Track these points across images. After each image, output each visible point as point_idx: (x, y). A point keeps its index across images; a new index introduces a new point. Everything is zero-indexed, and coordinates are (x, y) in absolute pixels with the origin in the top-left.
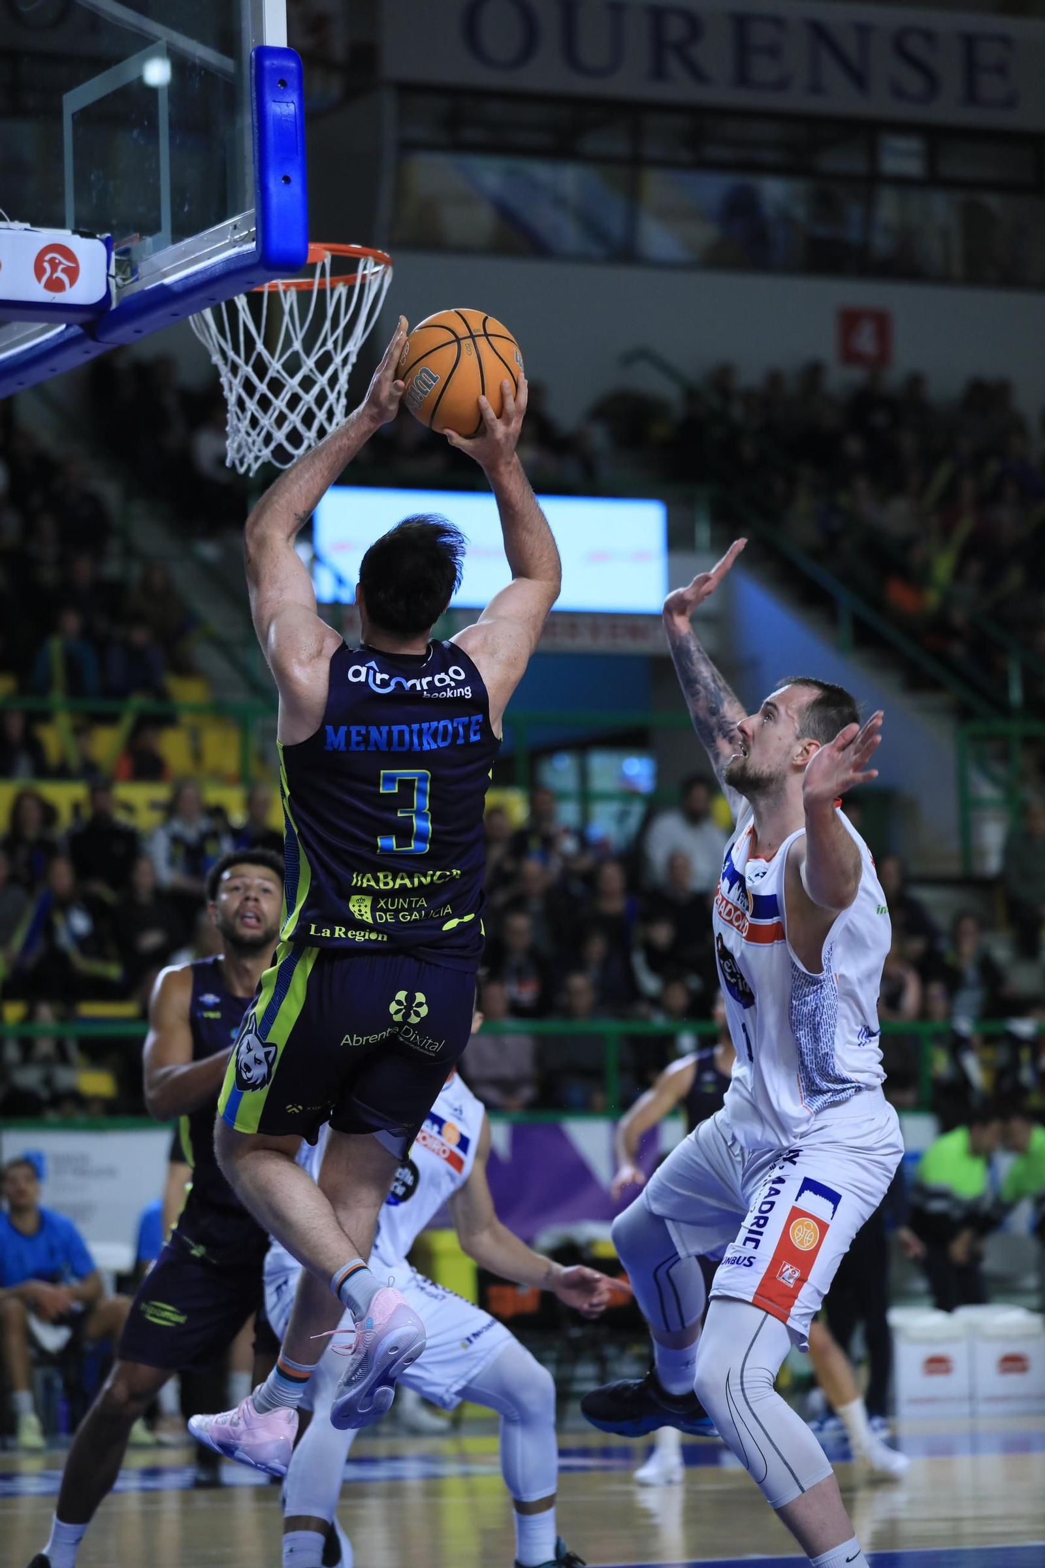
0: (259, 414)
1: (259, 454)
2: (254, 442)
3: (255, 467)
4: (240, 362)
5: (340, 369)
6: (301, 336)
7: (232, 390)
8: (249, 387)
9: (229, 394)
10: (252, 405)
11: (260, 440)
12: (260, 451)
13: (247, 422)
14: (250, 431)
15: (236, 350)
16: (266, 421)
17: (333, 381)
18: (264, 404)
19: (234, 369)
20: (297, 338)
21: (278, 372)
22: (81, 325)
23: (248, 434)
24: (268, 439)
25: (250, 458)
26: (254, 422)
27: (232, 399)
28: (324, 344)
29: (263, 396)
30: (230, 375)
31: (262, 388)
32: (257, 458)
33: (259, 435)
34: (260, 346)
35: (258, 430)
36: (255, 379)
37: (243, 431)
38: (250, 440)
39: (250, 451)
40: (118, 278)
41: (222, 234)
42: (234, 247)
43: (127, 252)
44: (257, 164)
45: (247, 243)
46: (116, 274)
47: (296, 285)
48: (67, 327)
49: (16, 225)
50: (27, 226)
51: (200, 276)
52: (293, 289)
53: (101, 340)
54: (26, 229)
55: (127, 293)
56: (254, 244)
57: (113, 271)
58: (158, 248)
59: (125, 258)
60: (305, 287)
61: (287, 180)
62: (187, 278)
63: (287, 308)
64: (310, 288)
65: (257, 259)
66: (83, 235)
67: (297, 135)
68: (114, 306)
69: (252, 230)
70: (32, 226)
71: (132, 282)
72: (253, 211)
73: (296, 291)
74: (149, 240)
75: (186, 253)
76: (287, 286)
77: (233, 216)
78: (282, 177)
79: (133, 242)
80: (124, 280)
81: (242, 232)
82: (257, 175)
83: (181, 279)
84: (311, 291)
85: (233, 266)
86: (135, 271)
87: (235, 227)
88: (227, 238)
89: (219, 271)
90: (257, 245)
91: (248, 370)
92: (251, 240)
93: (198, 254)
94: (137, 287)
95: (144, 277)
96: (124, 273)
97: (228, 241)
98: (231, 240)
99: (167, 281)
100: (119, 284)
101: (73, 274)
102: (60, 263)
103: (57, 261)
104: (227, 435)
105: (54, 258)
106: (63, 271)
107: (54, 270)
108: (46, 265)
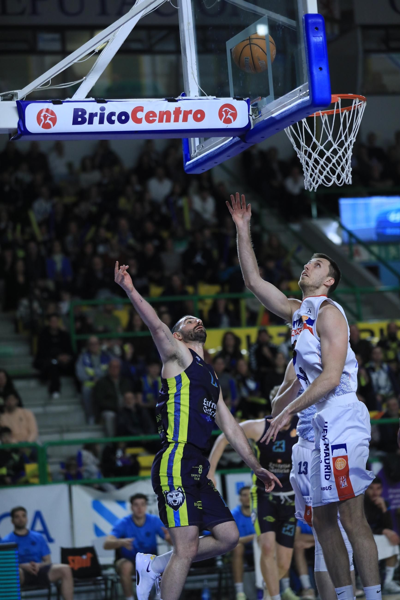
3: (316, 187)
6: (331, 133)
7: (303, 159)
9: (302, 161)
17: (345, 153)
20: (330, 135)
21: (322, 149)
22: (239, 137)
25: (313, 185)
27: (304, 163)
28: (340, 138)
32: (316, 184)
40: (253, 116)
41: (295, 94)
42: (300, 99)
43: (256, 105)
44: (308, 63)
45: (306, 96)
46: (252, 114)
47: (327, 113)
48: (233, 138)
49: (210, 97)
50: (215, 97)
51: (287, 112)
52: (326, 114)
53: (247, 142)
54: (214, 99)
55: (257, 122)
56: (309, 97)
57: (251, 113)
58: (269, 102)
59: (256, 107)
60: (330, 113)
61: (321, 69)
62: (282, 113)
63: (323, 122)
64: (332, 113)
65: (310, 103)
66: (238, 99)
67: (324, 50)
68: (252, 127)
69: (307, 91)
70: (216, 97)
71: (259, 117)
72: (307, 83)
73: (327, 115)
74: (265, 99)
75: (280, 103)
76: (323, 113)
77: (299, 86)
78: (319, 68)
79: (258, 101)
80: (256, 116)
81: (303, 92)
82: (308, 68)
83: (279, 114)
84: (333, 115)
85: (300, 107)
86: (260, 112)
87: (300, 91)
88: (297, 95)
89: (294, 109)
90: (310, 97)
91: (310, 150)
92: (307, 95)
93: (285, 103)
94: (261, 119)
95: (264, 115)
96: (255, 114)
97: (297, 97)
98: (299, 96)
99: (273, 115)
100: (254, 118)
101: (235, 116)
102: (229, 111)
103: (228, 111)
104: (304, 177)
105: (226, 110)
106: (230, 115)
107: (227, 115)
108: (223, 113)
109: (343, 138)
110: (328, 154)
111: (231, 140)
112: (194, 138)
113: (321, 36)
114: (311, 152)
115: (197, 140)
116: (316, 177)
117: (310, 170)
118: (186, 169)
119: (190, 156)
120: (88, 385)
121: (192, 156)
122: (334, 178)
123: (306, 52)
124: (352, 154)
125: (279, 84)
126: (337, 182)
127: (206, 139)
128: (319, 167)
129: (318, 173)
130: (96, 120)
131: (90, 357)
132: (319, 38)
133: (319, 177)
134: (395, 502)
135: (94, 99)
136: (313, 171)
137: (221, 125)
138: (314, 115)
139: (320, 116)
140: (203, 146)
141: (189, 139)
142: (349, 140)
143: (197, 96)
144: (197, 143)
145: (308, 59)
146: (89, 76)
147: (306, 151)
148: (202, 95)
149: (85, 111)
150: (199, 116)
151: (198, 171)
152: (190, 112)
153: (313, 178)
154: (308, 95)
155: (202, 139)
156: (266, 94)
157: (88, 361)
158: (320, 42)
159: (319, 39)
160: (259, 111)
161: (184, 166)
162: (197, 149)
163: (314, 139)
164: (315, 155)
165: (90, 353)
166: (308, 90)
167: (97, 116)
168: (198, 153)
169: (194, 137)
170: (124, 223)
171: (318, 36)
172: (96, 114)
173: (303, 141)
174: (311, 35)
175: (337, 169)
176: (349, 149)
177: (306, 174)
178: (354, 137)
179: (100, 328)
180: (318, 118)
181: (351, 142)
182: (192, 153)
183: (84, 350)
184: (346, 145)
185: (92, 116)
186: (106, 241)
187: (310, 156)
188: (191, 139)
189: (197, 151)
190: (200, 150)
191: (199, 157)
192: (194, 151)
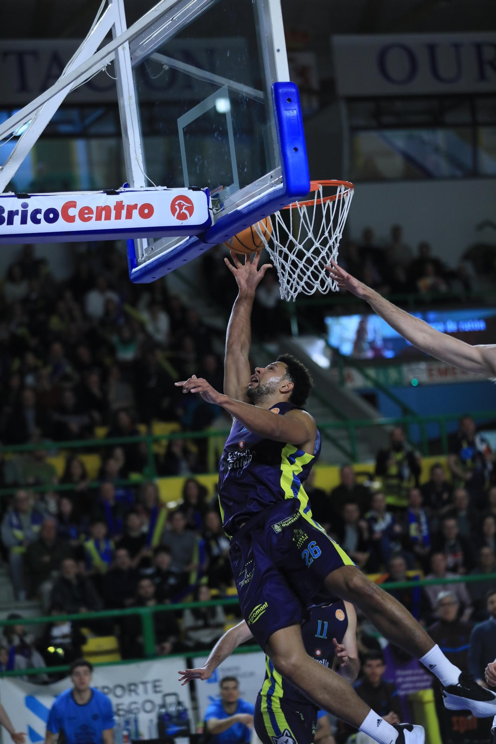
3: (295, 297)
6: (311, 229)
9: (276, 263)
17: (329, 252)
20: (310, 231)
21: (301, 249)
22: (197, 236)
25: (292, 293)
27: (279, 266)
28: (323, 234)
32: (295, 292)
40: (214, 210)
41: (265, 181)
42: (272, 187)
43: (217, 196)
44: (280, 143)
45: (278, 184)
46: (213, 208)
47: (306, 204)
48: (190, 238)
49: (160, 188)
50: (165, 188)
51: (256, 204)
52: (304, 206)
53: (208, 242)
54: (165, 190)
55: (219, 217)
56: (282, 184)
57: (211, 206)
58: (233, 192)
59: (217, 199)
60: (310, 204)
61: (296, 149)
62: (249, 205)
63: (302, 215)
64: (313, 204)
65: (284, 192)
66: (194, 189)
67: (299, 126)
68: (213, 224)
69: (280, 178)
70: (167, 188)
71: (221, 211)
72: (280, 167)
73: (306, 207)
74: (228, 188)
75: (247, 193)
76: (301, 205)
77: (270, 171)
78: (294, 148)
79: (220, 191)
80: (217, 210)
81: (276, 179)
82: (281, 149)
83: (246, 207)
84: (314, 206)
85: (272, 197)
86: (222, 205)
87: (272, 177)
88: (268, 183)
89: (265, 200)
90: (284, 185)
91: (285, 250)
92: (280, 182)
93: (254, 193)
94: (224, 213)
95: (228, 207)
96: (216, 207)
97: (268, 184)
98: (270, 183)
99: (239, 208)
100: (215, 213)
101: (191, 210)
102: (184, 205)
103: (182, 204)
104: (279, 284)
105: (180, 203)
106: (185, 209)
107: (181, 209)
108: (177, 207)
109: (326, 234)
110: (309, 254)
111: (187, 240)
112: (140, 239)
113: (295, 109)
114: (288, 252)
115: (145, 241)
116: (295, 283)
117: (287, 275)
118: (132, 277)
119: (137, 261)
120: (17, 551)
121: (139, 261)
122: (317, 284)
123: (277, 129)
124: (338, 254)
125: (245, 169)
126: (320, 289)
127: (155, 240)
128: (298, 271)
129: (297, 279)
130: (17, 219)
131: (18, 516)
132: (292, 111)
133: (298, 283)
134: (405, 686)
135: (13, 194)
136: (290, 276)
137: (175, 222)
138: (289, 206)
139: (297, 208)
140: (152, 248)
141: (135, 240)
142: (334, 237)
143: (143, 187)
144: (145, 245)
145: (279, 138)
146: (7, 166)
147: (281, 252)
148: (150, 185)
149: (2, 209)
150: (146, 211)
151: (147, 280)
152: (135, 206)
153: (290, 284)
154: (282, 182)
155: (151, 240)
156: (228, 182)
157: (15, 521)
158: (293, 116)
159: (292, 113)
160: (221, 203)
161: (129, 274)
162: (146, 252)
163: (291, 237)
164: (292, 257)
165: (17, 511)
166: (281, 176)
167: (18, 215)
168: (147, 257)
169: (141, 237)
170: (57, 348)
171: (291, 109)
172: (17, 213)
173: (277, 240)
174: (282, 108)
175: (320, 272)
176: (334, 248)
177: (282, 280)
178: (340, 233)
179: (31, 480)
180: (295, 210)
181: (336, 239)
182: (139, 258)
183: (10, 509)
184: (331, 243)
185: (12, 214)
186: (34, 370)
187: (286, 258)
188: (137, 240)
189: (145, 255)
190: (149, 254)
191: (148, 262)
192: (141, 255)
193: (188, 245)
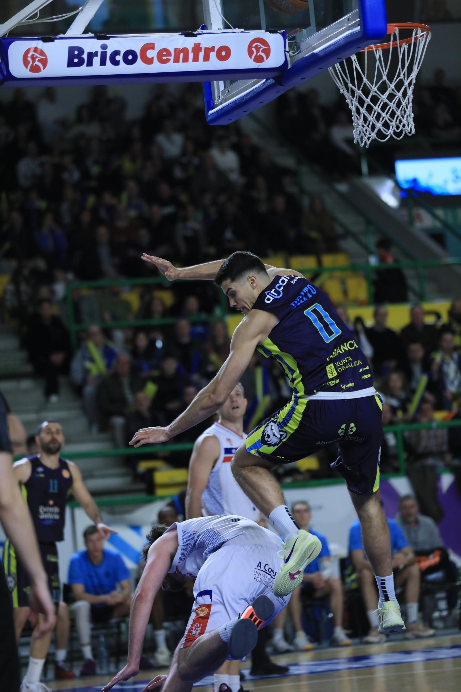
0: (367, 115)
1: (370, 136)
2: (366, 130)
3: (368, 143)
4: (355, 89)
5: (408, 88)
6: (386, 73)
7: (353, 104)
8: (361, 102)
9: (352, 107)
10: (363, 111)
11: (369, 129)
12: (370, 134)
13: (362, 120)
14: (364, 124)
15: (353, 83)
16: (371, 118)
17: (405, 94)
18: (369, 109)
19: (353, 93)
20: (384, 75)
21: (376, 92)
22: (273, 78)
23: (363, 126)
24: (373, 127)
25: (365, 139)
26: (365, 119)
27: (354, 110)
28: (398, 76)
29: (369, 105)
30: (351, 97)
31: (368, 101)
32: (369, 138)
33: (368, 126)
34: (365, 80)
35: (367, 123)
36: (364, 97)
37: (361, 125)
38: (364, 129)
39: (365, 135)
40: (290, 53)
41: (342, 24)
42: (349, 30)
43: (294, 39)
45: (355, 27)
46: (289, 50)
47: (382, 47)
48: (266, 80)
49: (237, 30)
50: (243, 30)
51: (332, 47)
52: (380, 49)
53: (285, 85)
54: (242, 32)
55: (296, 59)
56: (359, 27)
57: (287, 49)
58: (309, 35)
59: (293, 41)
60: (386, 47)
62: (325, 49)
63: (377, 58)
64: (388, 47)
65: (361, 35)
66: (271, 32)
68: (289, 67)
70: (245, 30)
71: (298, 54)
72: (357, 10)
73: (382, 50)
74: (305, 31)
75: (324, 36)
76: (377, 48)
77: (347, 14)
79: (297, 33)
80: (293, 53)
81: (352, 22)
83: (323, 50)
84: (390, 49)
85: (349, 40)
86: (298, 48)
87: (349, 20)
88: (345, 26)
89: (341, 43)
90: (361, 27)
93: (330, 36)
94: (300, 56)
95: (304, 50)
96: (293, 49)
98: (347, 27)
99: (316, 51)
100: (291, 55)
101: (268, 52)
102: (261, 47)
103: (259, 47)
104: (353, 127)
105: (257, 46)
106: (262, 51)
107: (258, 51)
108: (254, 49)
109: (402, 76)
110: (384, 98)
111: (264, 83)
115: (221, 83)
118: (208, 119)
119: (213, 103)
121: (216, 103)
124: (412, 96)
125: (321, 11)
127: (232, 82)
130: (97, 60)
135: (93, 35)
137: (251, 64)
138: (365, 49)
139: (373, 51)
140: (229, 91)
141: (211, 82)
142: (409, 79)
143: (221, 29)
144: (222, 88)
146: (86, 7)
148: (227, 27)
149: (82, 50)
150: (224, 53)
151: (224, 122)
152: (213, 49)
154: (358, 25)
155: (228, 82)
156: (305, 25)
160: (298, 46)
161: (206, 116)
162: (222, 95)
166: (359, 19)
167: (97, 56)
168: (223, 99)
169: (218, 80)
172: (96, 54)
177: (357, 124)
180: (371, 53)
181: (411, 81)
182: (215, 100)
184: (406, 85)
185: (91, 55)
188: (214, 83)
189: (222, 97)
190: (225, 96)
191: (224, 104)
192: (217, 97)
193: (264, 87)
